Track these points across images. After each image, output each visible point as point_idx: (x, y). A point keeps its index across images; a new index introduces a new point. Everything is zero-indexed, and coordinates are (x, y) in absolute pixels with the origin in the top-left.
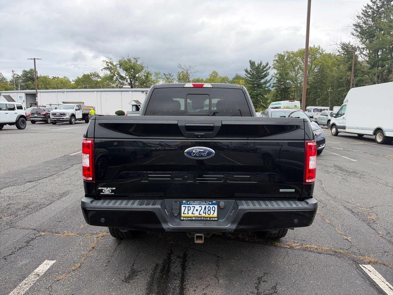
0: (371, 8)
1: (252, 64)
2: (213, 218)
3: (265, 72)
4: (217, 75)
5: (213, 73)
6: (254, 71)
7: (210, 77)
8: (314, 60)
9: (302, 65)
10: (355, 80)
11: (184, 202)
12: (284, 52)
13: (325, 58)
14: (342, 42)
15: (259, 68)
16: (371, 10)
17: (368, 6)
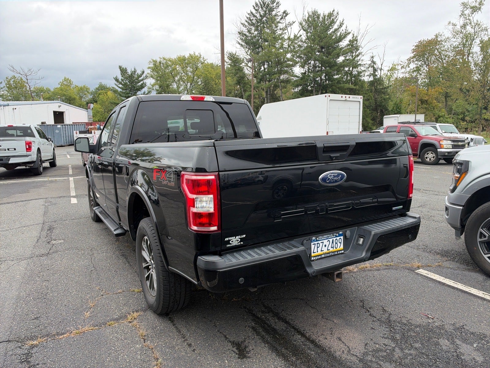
0: (254, 16)
1: (123, 71)
2: (339, 251)
3: (142, 82)
4: (71, 84)
5: (65, 81)
6: (127, 80)
7: (60, 86)
8: (196, 70)
9: (183, 75)
10: (246, 95)
11: (314, 238)
12: (161, 58)
13: (208, 68)
14: (228, 51)
15: (133, 77)
16: (254, 19)
17: (252, 13)
